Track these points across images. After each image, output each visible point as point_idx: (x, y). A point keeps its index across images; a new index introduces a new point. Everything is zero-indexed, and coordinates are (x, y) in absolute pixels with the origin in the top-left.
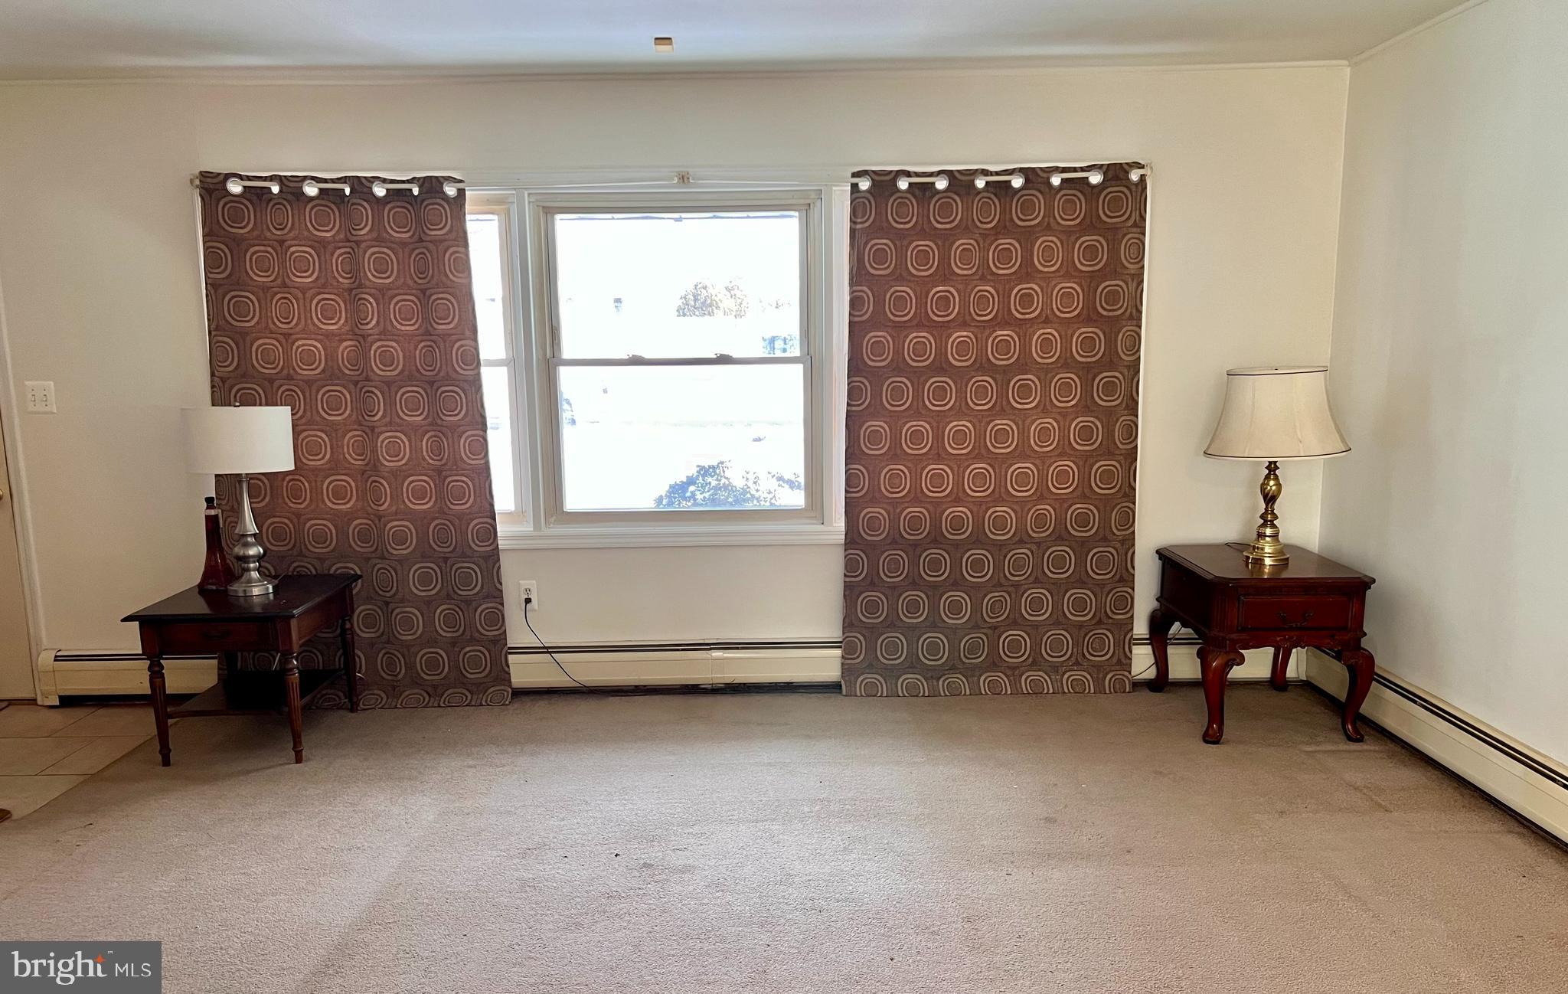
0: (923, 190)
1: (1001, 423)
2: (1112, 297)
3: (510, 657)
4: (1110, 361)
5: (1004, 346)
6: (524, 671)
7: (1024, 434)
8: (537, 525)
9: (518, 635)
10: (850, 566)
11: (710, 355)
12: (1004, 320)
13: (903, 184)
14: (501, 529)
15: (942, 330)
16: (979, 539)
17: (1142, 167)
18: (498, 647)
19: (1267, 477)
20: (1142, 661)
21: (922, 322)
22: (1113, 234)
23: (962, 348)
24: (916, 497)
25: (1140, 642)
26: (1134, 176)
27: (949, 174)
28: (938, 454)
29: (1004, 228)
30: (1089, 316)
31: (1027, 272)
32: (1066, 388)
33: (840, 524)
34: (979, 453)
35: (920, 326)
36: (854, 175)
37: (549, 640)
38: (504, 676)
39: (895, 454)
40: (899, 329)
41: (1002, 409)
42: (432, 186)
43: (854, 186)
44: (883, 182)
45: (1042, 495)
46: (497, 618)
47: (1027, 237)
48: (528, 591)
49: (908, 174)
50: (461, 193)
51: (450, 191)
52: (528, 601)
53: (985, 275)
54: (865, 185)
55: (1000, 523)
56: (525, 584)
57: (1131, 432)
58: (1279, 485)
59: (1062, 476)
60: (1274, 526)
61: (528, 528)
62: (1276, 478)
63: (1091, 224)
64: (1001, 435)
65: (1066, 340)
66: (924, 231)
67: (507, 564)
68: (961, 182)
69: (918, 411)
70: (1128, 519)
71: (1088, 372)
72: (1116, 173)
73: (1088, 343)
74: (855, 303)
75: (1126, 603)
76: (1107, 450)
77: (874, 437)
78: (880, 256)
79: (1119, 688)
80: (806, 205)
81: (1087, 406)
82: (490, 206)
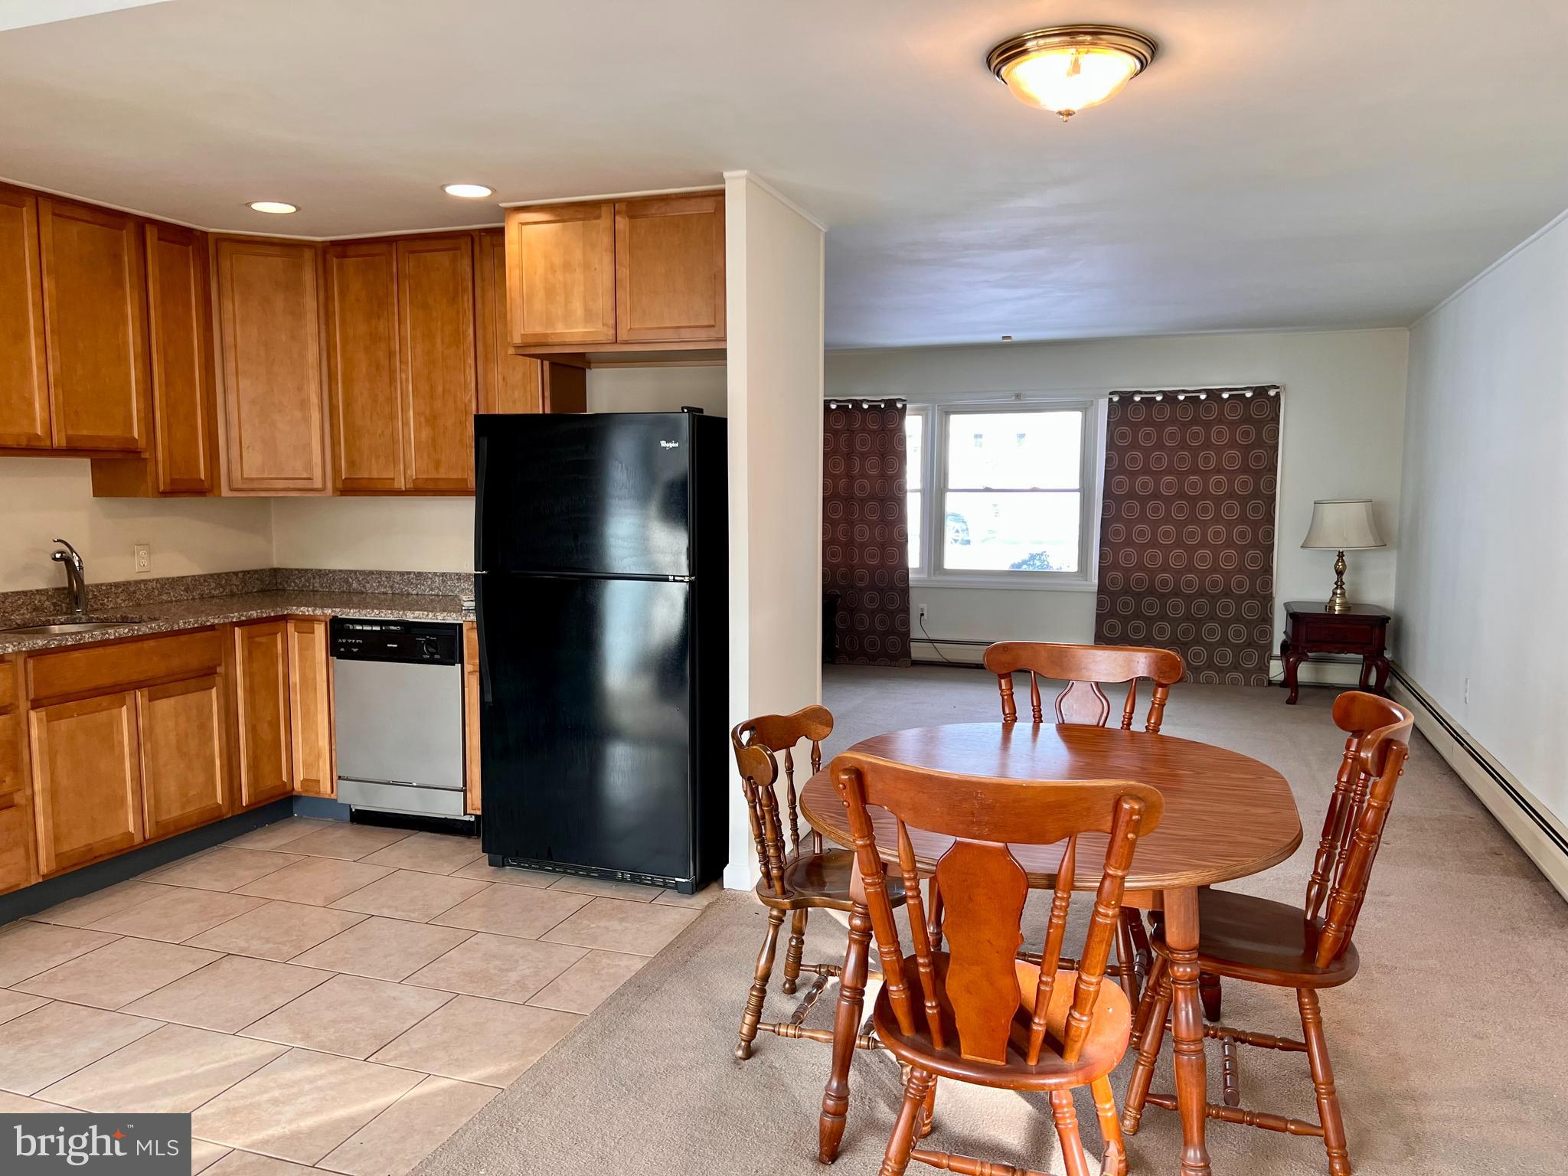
0: (1148, 401)
1: (1191, 528)
2: (1258, 459)
3: (911, 643)
4: (1256, 494)
5: (1193, 485)
6: (918, 651)
7: (1204, 535)
8: (929, 574)
9: (916, 632)
10: (1100, 604)
11: (1029, 488)
12: (1194, 470)
13: (1137, 398)
14: (910, 576)
15: (1157, 475)
16: (1177, 593)
17: (1278, 388)
18: (905, 638)
19: (1338, 561)
20: (1276, 670)
21: (1146, 471)
22: (1259, 424)
23: (1169, 485)
24: (1141, 567)
25: (1276, 658)
26: (1272, 393)
27: (1164, 393)
28: (1154, 543)
29: (1195, 421)
30: (1245, 469)
31: (1207, 445)
32: (1230, 509)
33: (1095, 581)
34: (1179, 543)
35: (1145, 473)
36: (1111, 393)
37: (932, 637)
38: (908, 654)
39: (1129, 542)
40: (1133, 475)
41: (1192, 519)
42: (890, 404)
43: (1110, 400)
44: (1126, 398)
45: (1215, 569)
46: (906, 622)
47: (1208, 425)
48: (922, 609)
49: (1140, 393)
50: (904, 406)
51: (899, 405)
52: (922, 615)
53: (1183, 445)
54: (1116, 399)
55: (1189, 584)
56: (921, 605)
57: (1270, 535)
58: (1344, 565)
59: (1228, 559)
60: (1342, 588)
61: (924, 576)
62: (1343, 561)
63: (1247, 419)
64: (1191, 534)
65: (1231, 482)
66: (1149, 422)
67: (913, 595)
68: (1170, 397)
69: (1143, 518)
70: (1268, 584)
71: (1243, 500)
72: (1260, 392)
73: (1244, 484)
74: (1109, 460)
75: (1268, 634)
76: (1255, 544)
77: (1117, 533)
78: (1123, 436)
79: (1259, 683)
80: (1085, 408)
81: (1243, 519)
82: (917, 412)
